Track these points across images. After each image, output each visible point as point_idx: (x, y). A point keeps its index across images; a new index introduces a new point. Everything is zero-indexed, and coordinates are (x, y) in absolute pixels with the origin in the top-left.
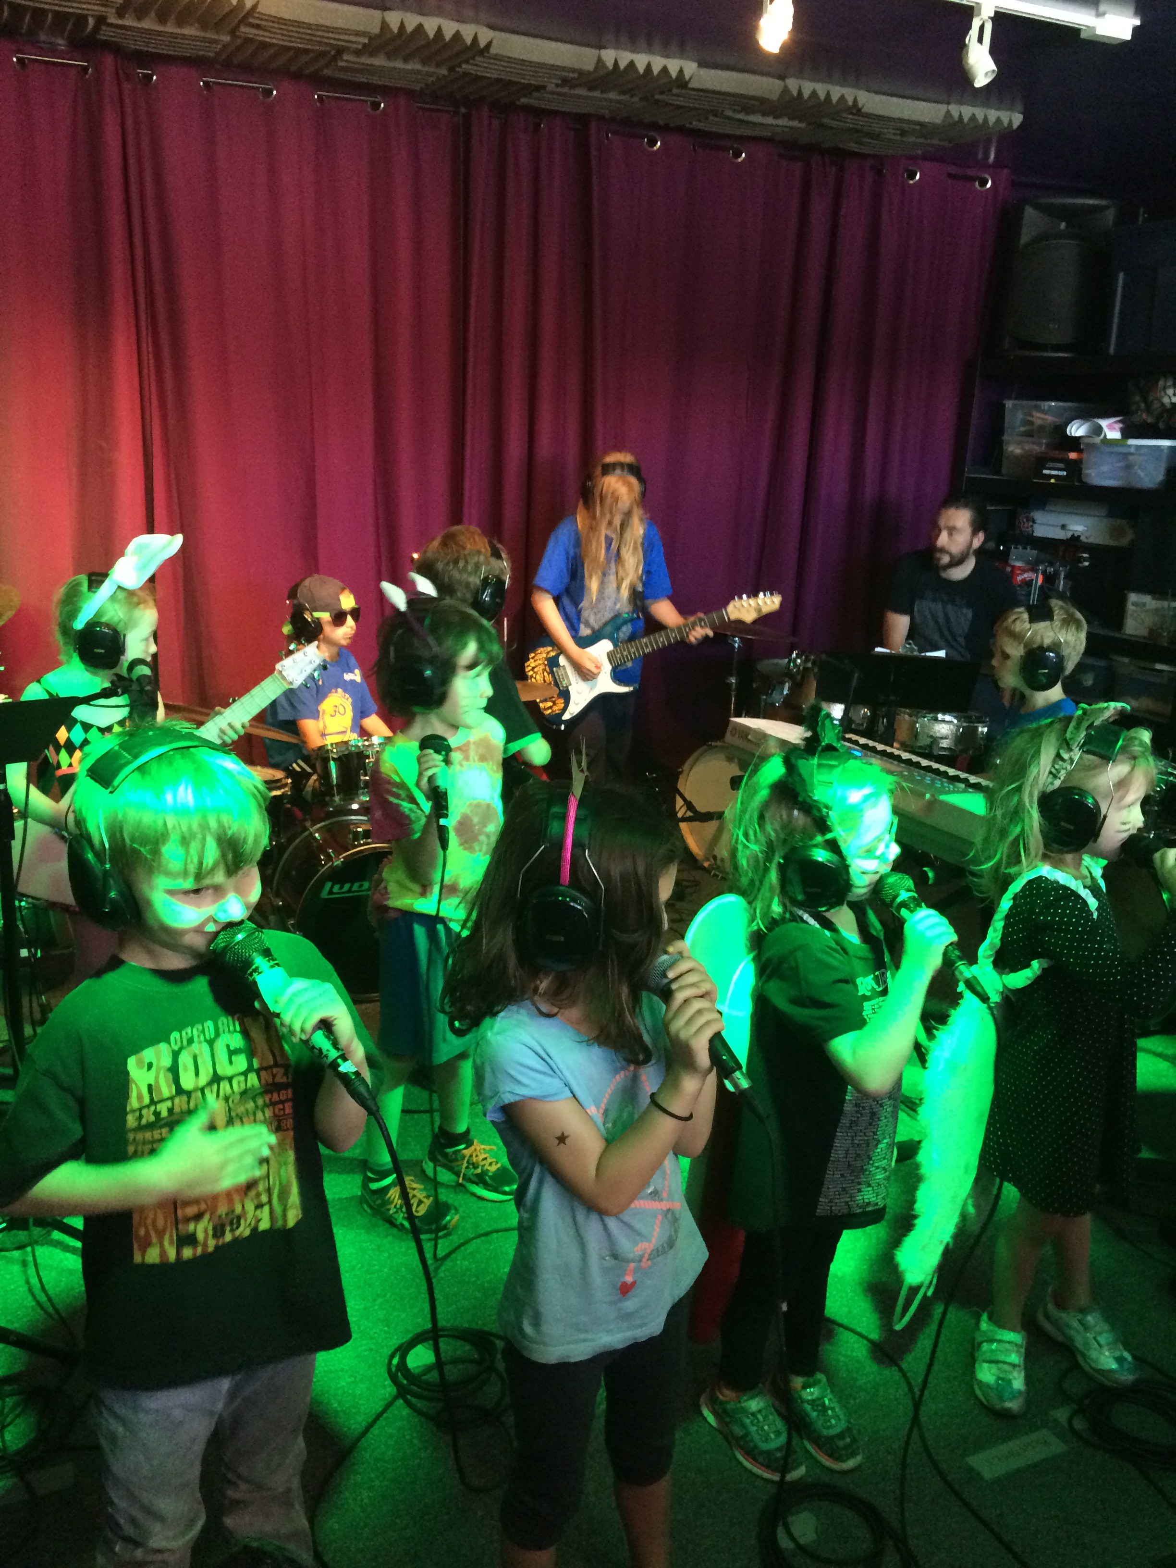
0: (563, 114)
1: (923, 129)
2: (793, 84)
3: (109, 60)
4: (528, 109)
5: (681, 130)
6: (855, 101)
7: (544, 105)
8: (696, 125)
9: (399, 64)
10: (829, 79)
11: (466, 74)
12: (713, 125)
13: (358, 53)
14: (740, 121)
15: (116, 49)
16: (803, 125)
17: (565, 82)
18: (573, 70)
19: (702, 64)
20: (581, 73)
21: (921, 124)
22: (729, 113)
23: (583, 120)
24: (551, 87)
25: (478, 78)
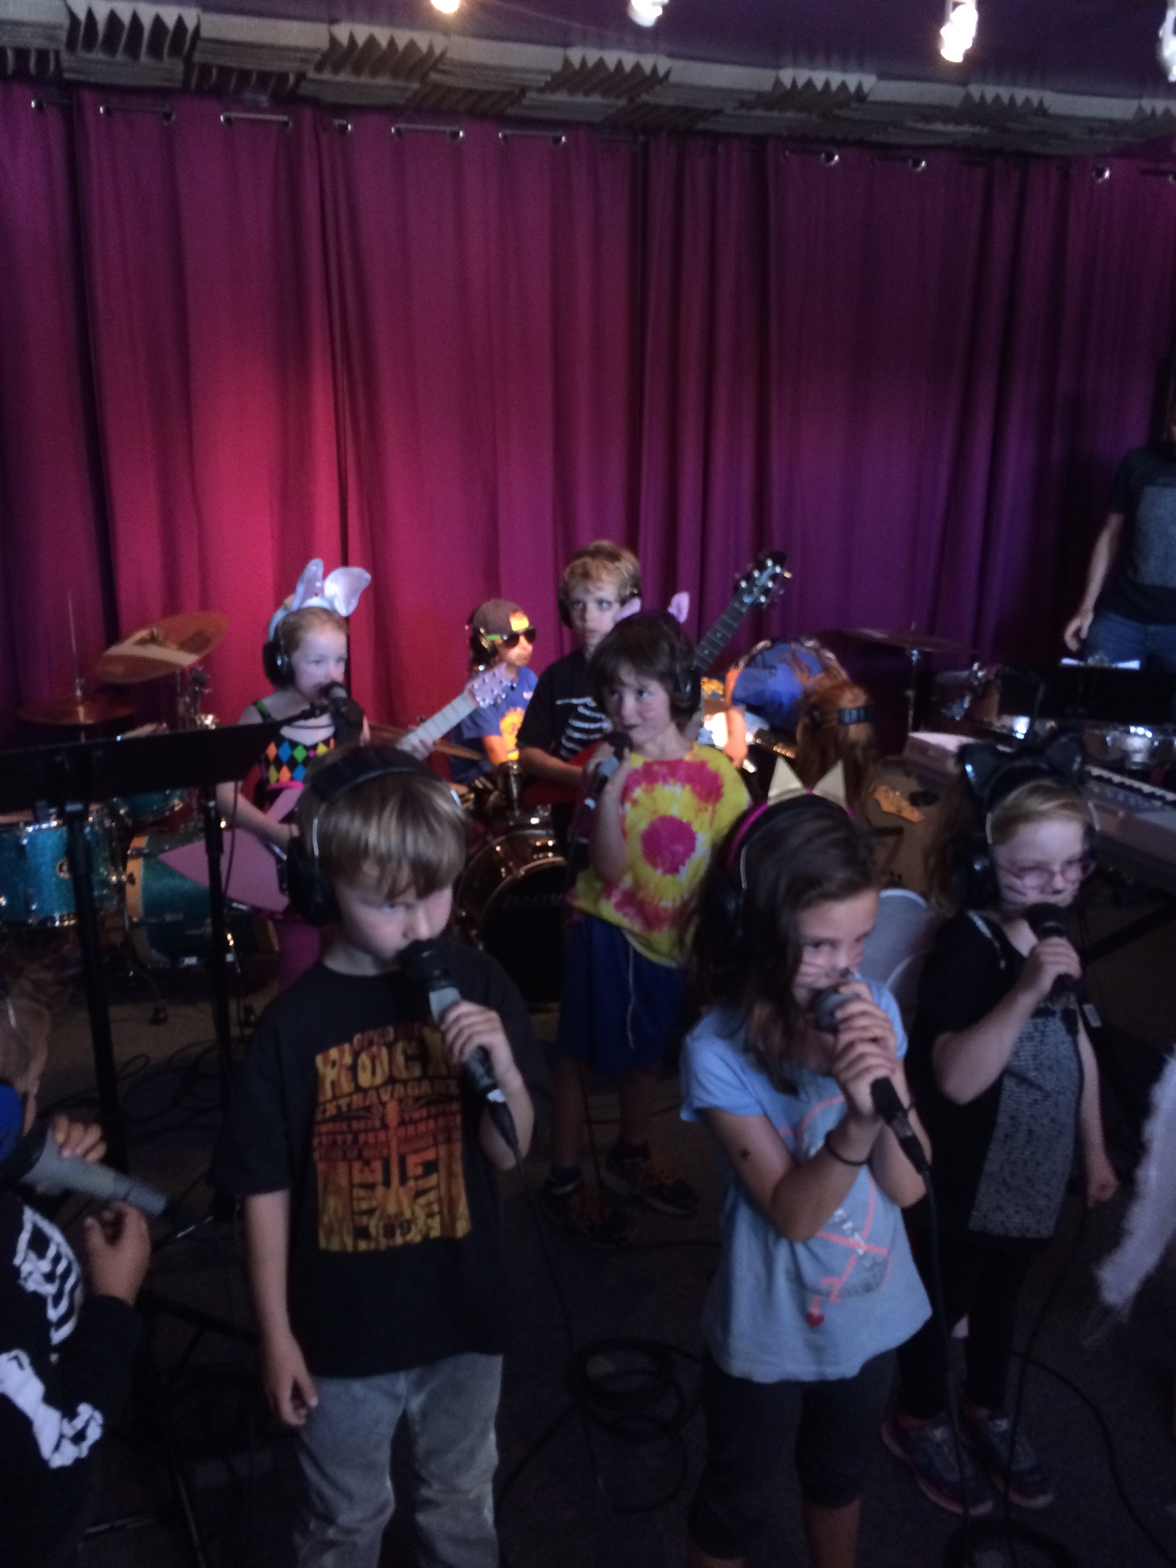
0: (739, 136)
1: (1113, 126)
2: (975, 90)
3: (307, 114)
4: (706, 133)
5: (860, 143)
6: (1041, 103)
7: (721, 128)
8: (875, 137)
9: (579, 98)
10: (1013, 82)
11: (645, 104)
12: (893, 137)
13: (541, 90)
14: (921, 131)
15: (314, 102)
16: (985, 130)
17: (742, 104)
18: (750, 92)
19: (882, 76)
20: (760, 95)
21: (1111, 121)
22: (909, 124)
23: (760, 141)
24: (728, 110)
25: (657, 107)
